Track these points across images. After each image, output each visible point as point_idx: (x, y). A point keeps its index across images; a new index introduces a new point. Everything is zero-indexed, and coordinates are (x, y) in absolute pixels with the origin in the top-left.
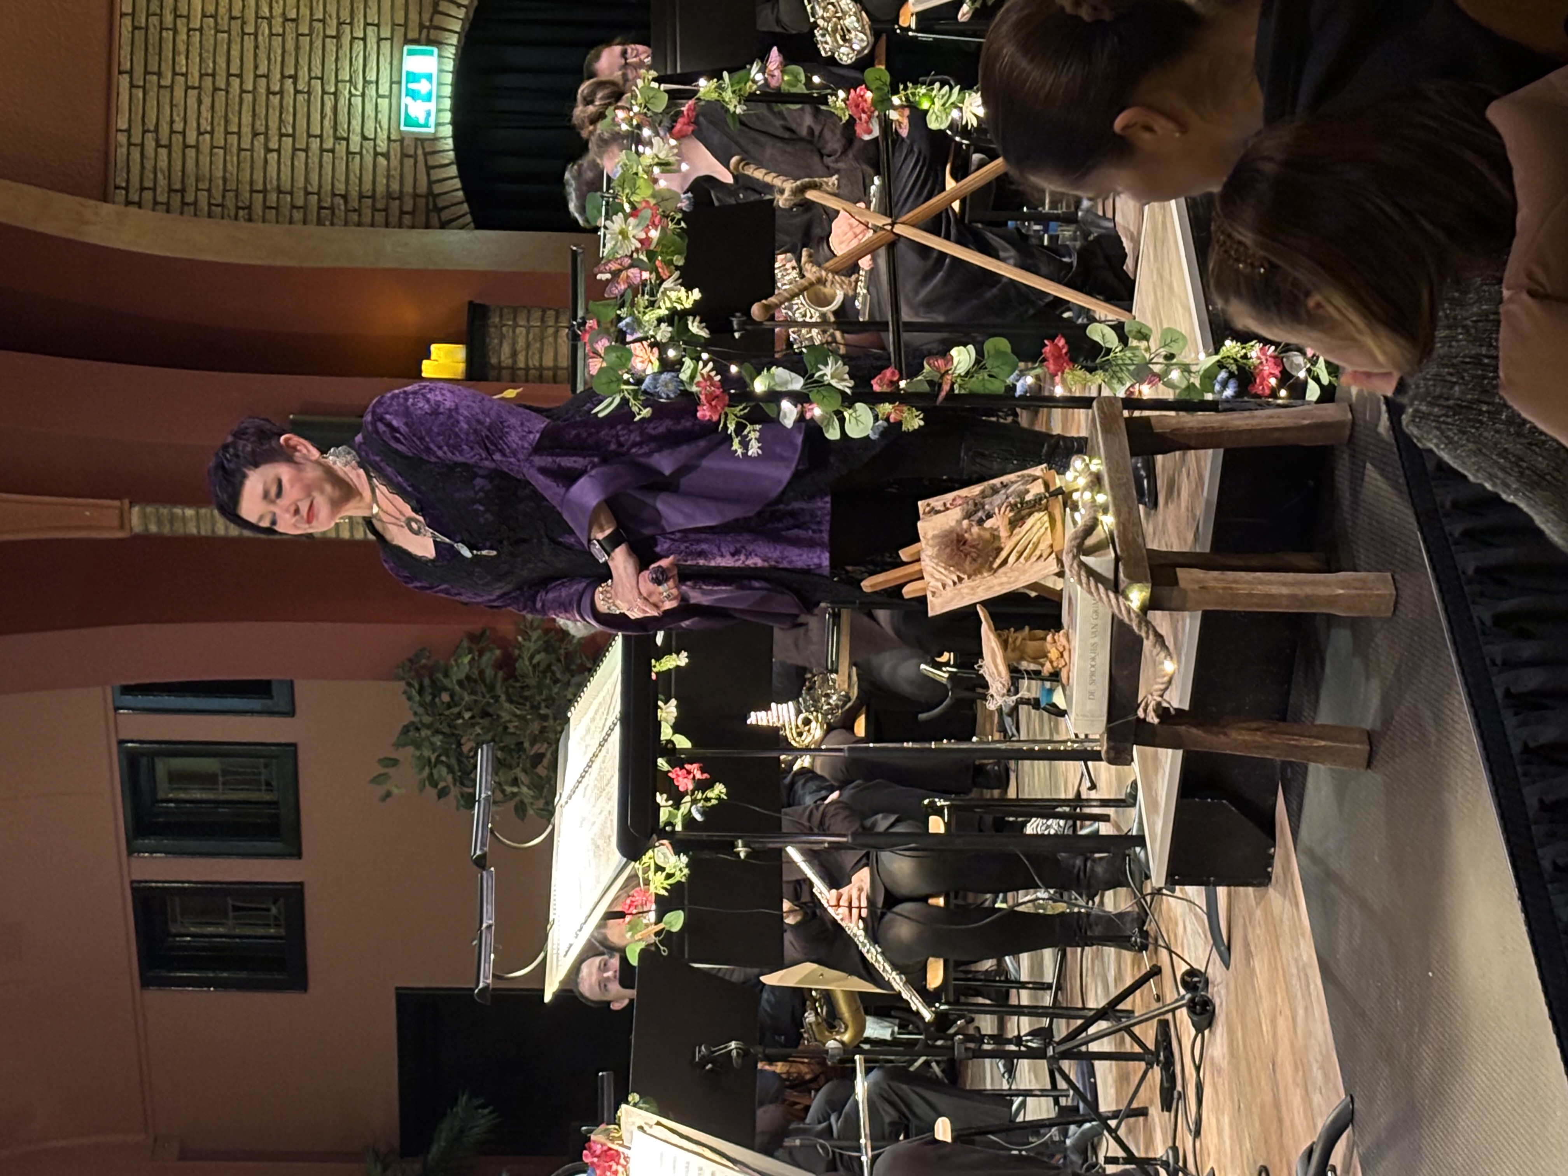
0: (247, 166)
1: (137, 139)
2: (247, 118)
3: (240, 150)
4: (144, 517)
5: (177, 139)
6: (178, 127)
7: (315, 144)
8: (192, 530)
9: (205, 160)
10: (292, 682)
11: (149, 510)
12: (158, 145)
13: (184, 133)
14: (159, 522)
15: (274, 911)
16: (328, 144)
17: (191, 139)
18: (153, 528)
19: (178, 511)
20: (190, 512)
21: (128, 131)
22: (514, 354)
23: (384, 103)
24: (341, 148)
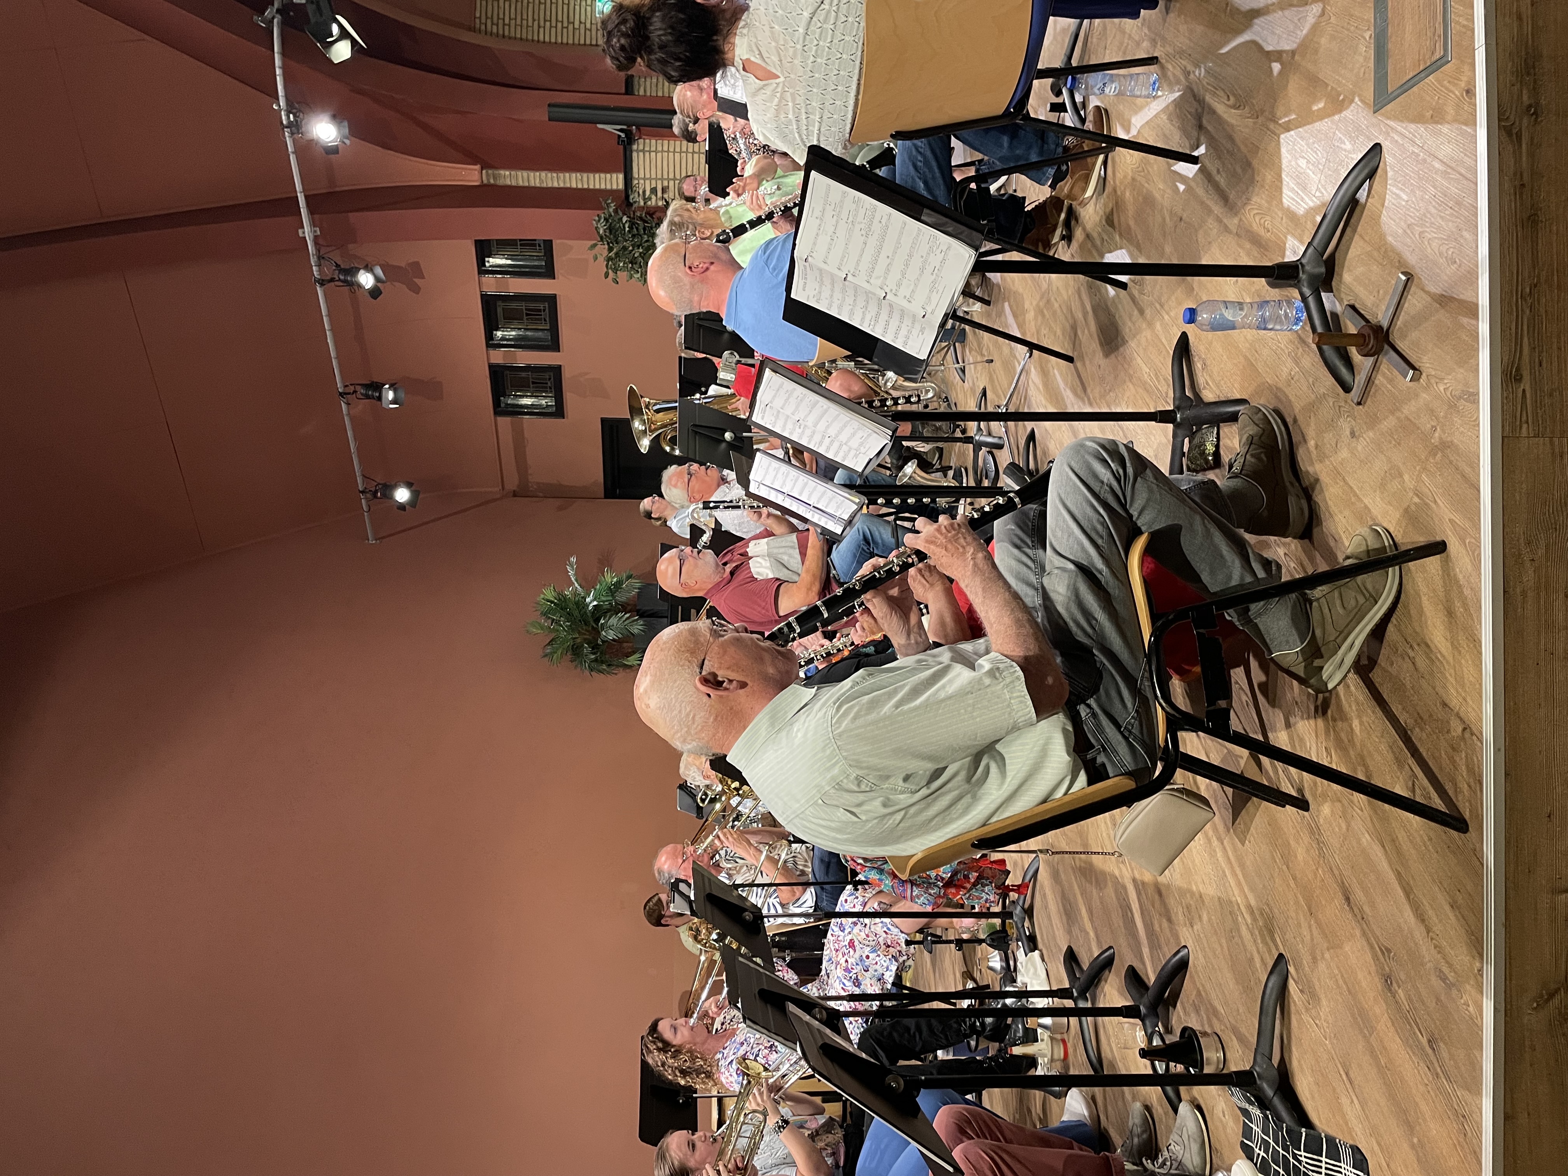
0: (530, 34)
1: (483, 21)
2: (530, 14)
3: (527, 26)
4: (487, 175)
5: (501, 22)
6: (501, 16)
7: (559, 25)
8: (509, 183)
9: (513, 29)
10: (551, 241)
11: (490, 172)
12: (493, 24)
13: (504, 19)
14: (495, 178)
15: (549, 384)
16: (565, 25)
17: (507, 21)
18: (492, 181)
19: (502, 172)
20: (507, 173)
21: (480, 18)
22: (645, 91)
23: (589, 8)
24: (571, 27)
